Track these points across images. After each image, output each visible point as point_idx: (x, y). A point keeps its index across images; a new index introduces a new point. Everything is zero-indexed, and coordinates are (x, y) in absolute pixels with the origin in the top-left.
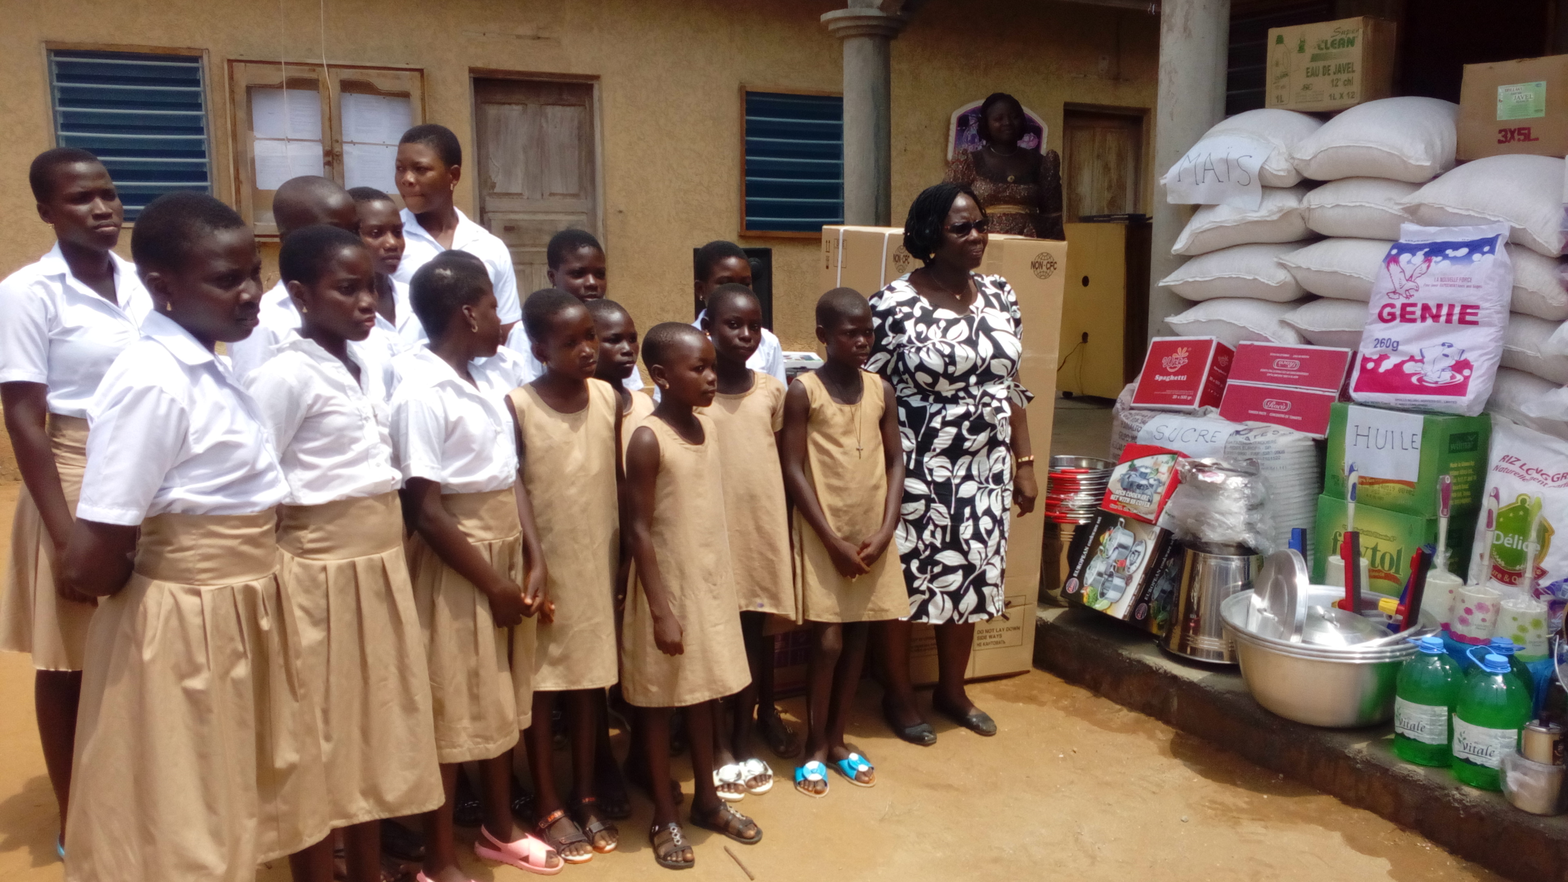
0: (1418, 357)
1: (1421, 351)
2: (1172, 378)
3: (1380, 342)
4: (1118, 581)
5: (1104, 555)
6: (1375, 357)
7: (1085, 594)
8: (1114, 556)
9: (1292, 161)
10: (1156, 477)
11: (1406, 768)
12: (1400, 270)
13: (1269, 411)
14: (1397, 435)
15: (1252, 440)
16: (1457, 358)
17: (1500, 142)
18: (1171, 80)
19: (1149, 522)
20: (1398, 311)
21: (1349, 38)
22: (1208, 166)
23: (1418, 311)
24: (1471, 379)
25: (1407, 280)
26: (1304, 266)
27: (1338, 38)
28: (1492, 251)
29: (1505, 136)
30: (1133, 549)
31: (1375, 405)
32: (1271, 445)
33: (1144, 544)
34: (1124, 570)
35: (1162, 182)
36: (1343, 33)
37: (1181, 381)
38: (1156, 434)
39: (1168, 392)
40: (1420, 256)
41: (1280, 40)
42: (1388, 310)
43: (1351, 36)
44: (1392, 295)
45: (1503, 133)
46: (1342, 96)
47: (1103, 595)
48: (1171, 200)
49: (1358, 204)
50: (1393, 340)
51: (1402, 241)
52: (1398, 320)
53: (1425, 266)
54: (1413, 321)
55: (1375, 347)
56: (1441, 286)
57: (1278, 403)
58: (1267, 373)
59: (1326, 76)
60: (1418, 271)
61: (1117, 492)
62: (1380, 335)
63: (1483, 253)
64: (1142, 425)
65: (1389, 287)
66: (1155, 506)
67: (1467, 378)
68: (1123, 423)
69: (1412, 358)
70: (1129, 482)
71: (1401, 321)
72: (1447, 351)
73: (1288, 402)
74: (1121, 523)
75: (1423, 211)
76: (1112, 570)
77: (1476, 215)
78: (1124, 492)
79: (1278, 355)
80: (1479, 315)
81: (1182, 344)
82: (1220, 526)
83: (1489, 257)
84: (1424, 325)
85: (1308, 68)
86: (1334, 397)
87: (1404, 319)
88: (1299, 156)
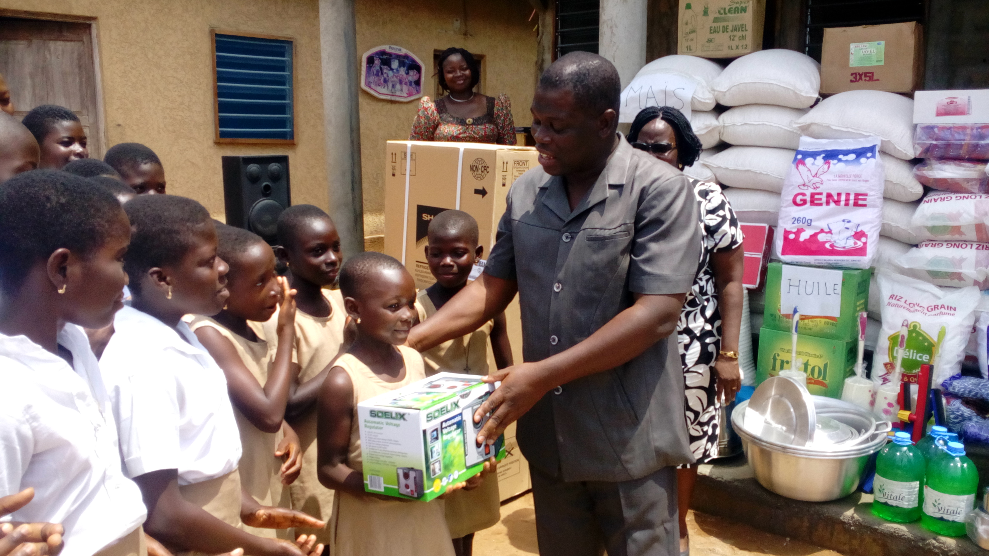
0: (827, 230)
1: (828, 225)
3: (798, 220)
6: (795, 230)
9: (713, 92)
11: (892, 527)
12: (807, 169)
14: (822, 286)
16: (856, 231)
17: (852, 81)
20: (808, 198)
21: (742, 7)
22: (650, 95)
23: (824, 199)
24: (868, 244)
25: (814, 177)
26: (723, 166)
27: (734, 6)
28: (873, 156)
29: (855, 78)
31: (799, 264)
36: (737, 3)
40: (820, 160)
41: (689, 7)
42: (799, 198)
43: (744, 5)
44: (802, 187)
45: (854, 75)
46: (737, 47)
49: (761, 123)
50: (807, 219)
51: (801, 149)
52: (808, 204)
53: (826, 166)
54: (821, 204)
55: (793, 223)
56: (840, 180)
59: (725, 33)
60: (821, 170)
62: (797, 215)
63: (868, 158)
65: (801, 182)
67: (865, 244)
69: (822, 231)
71: (811, 205)
72: (848, 225)
75: (814, 128)
77: (853, 131)
80: (867, 200)
83: (872, 160)
84: (828, 207)
85: (711, 27)
86: (759, 258)
87: (813, 203)
88: (718, 89)
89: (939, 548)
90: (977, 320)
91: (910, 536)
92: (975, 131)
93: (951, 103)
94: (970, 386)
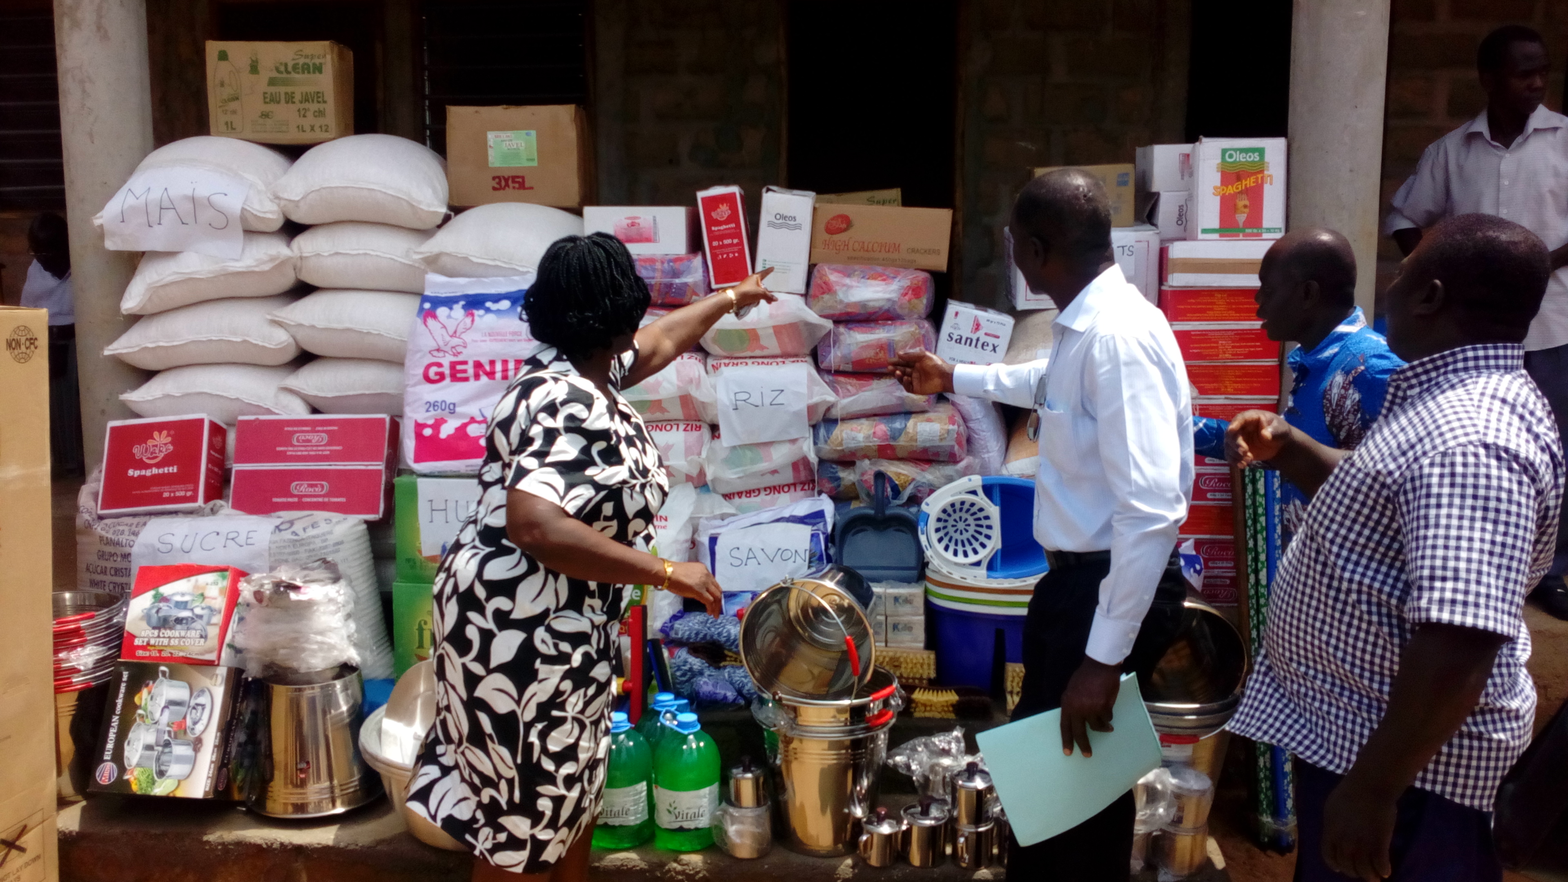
0: (479, 418)
1: (481, 411)
2: (155, 471)
3: (434, 405)
4: (179, 750)
5: (148, 721)
6: (431, 422)
7: (132, 779)
8: (165, 718)
9: (277, 201)
10: (203, 605)
11: (618, 858)
12: (440, 325)
13: (300, 497)
15: (302, 535)
17: (494, 189)
18: (84, 91)
19: (210, 664)
20: (447, 371)
21: (314, 64)
22: (166, 204)
23: (471, 371)
25: (451, 336)
26: (306, 323)
27: (301, 61)
29: (499, 183)
30: (192, 703)
31: (444, 474)
32: (328, 537)
33: (207, 693)
34: (185, 732)
35: (97, 222)
36: (307, 57)
37: (169, 473)
38: (159, 545)
39: (155, 489)
40: (458, 311)
41: (223, 56)
42: (433, 371)
43: (317, 61)
44: (435, 353)
45: (497, 180)
46: (312, 128)
47: (161, 774)
48: (110, 245)
49: (361, 252)
50: (448, 403)
51: (428, 293)
52: (448, 379)
53: (468, 320)
54: (466, 379)
55: (427, 411)
56: (491, 341)
57: (311, 486)
58: (285, 452)
59: (290, 104)
60: (461, 326)
61: (143, 634)
62: (432, 398)
64: (133, 537)
65: (433, 345)
66: (213, 641)
68: (101, 538)
69: (473, 420)
70: (159, 618)
71: (452, 381)
73: (324, 483)
74: (164, 673)
75: (444, 260)
76: (166, 737)
78: (156, 632)
79: (295, 429)
81: (160, 427)
82: (321, 650)
84: (478, 383)
85: (265, 93)
86: (380, 471)
87: (454, 378)
88: (285, 196)
89: (683, 873)
90: (695, 531)
91: (643, 865)
92: (666, 265)
93: (633, 224)
94: (697, 627)
